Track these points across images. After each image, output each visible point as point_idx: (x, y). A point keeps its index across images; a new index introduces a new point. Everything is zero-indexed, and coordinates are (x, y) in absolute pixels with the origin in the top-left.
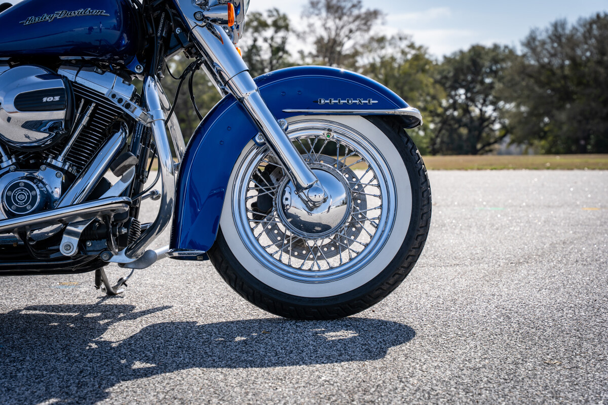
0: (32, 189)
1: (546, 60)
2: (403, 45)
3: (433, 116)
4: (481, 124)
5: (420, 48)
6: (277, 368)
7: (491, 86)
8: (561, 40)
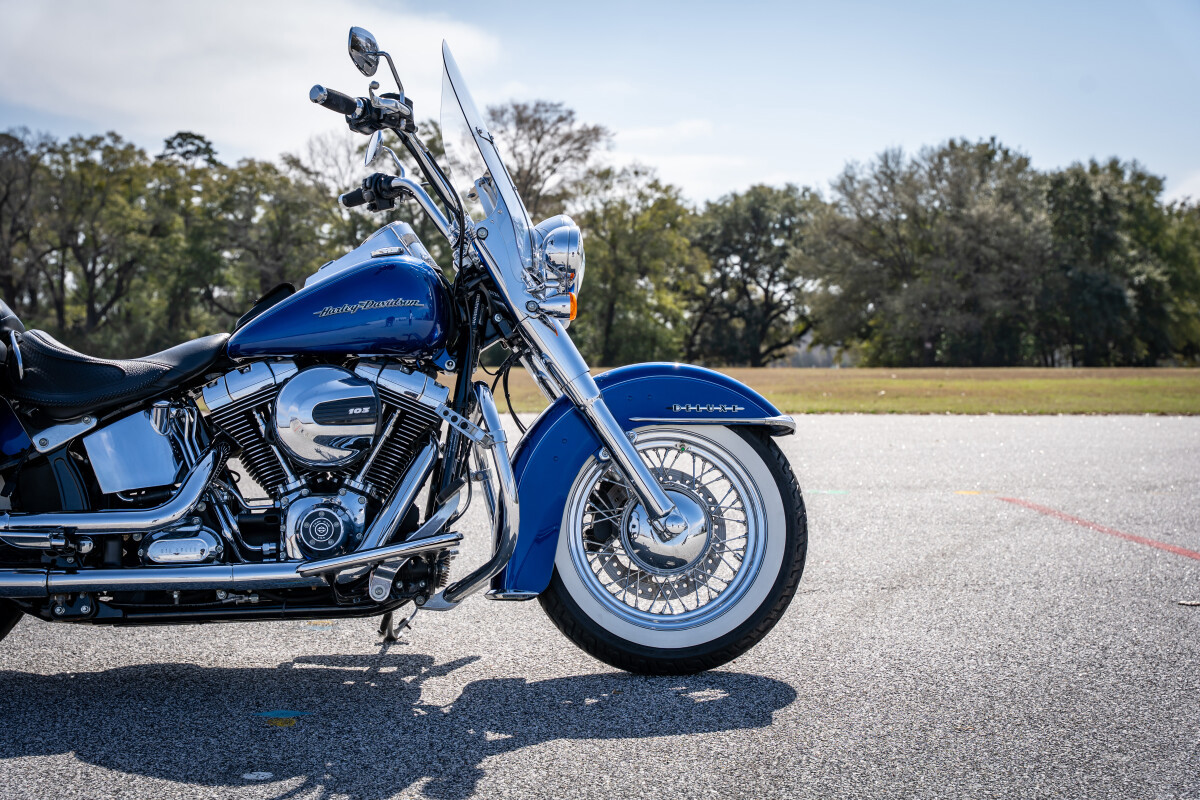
0: (334, 520)
1: (870, 213)
2: (641, 183)
3: (689, 300)
4: (767, 313)
5: (669, 188)
6: (656, 738)
7: (783, 253)
8: (893, 181)
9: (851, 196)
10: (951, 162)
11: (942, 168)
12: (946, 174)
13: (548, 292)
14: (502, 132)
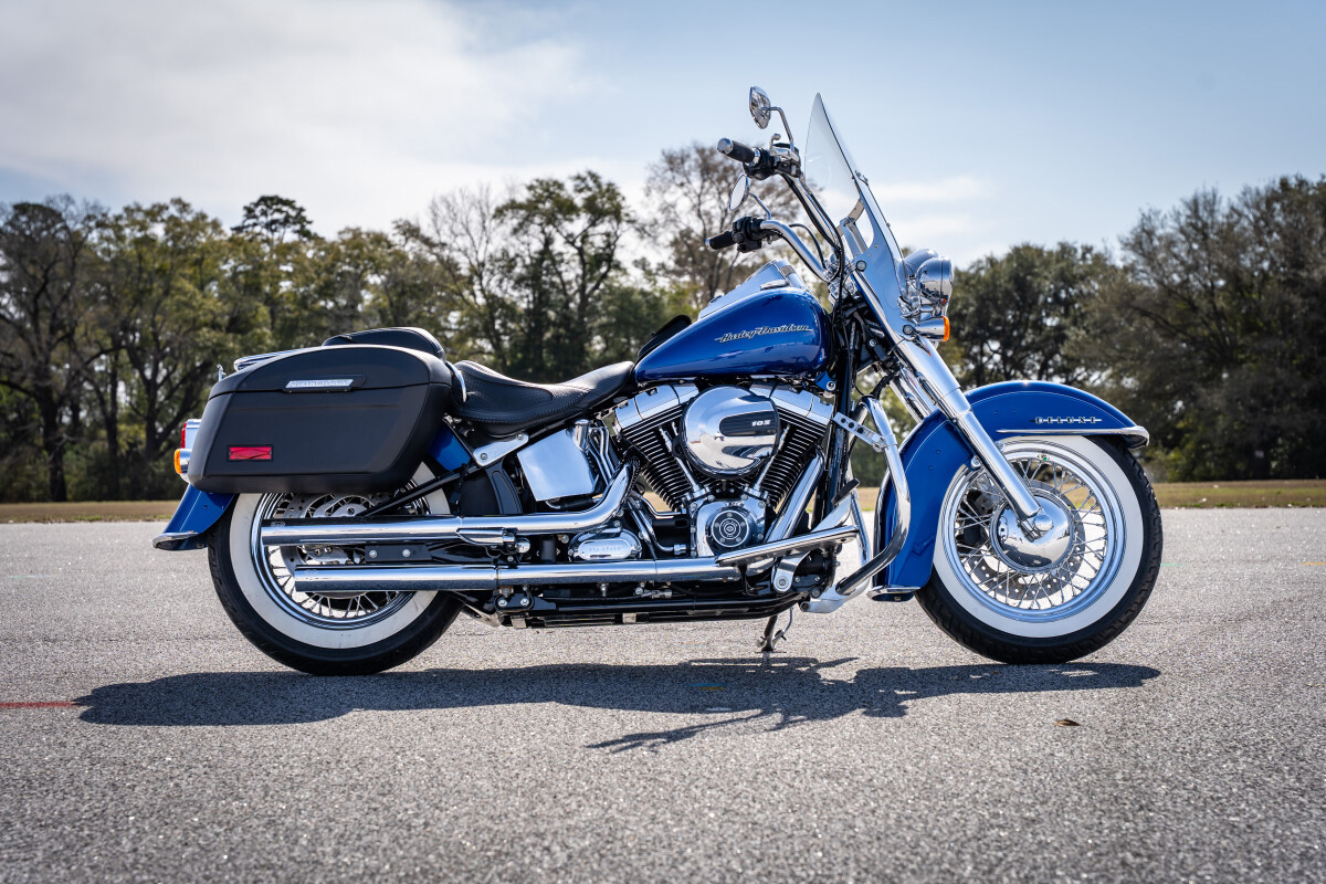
0: (741, 520)
1: (1176, 279)
7: (1059, 335)
8: (1206, 236)
9: (1149, 257)
10: (1283, 209)
11: (1272, 216)
12: (1278, 225)
13: (923, 316)
14: (682, 185)
